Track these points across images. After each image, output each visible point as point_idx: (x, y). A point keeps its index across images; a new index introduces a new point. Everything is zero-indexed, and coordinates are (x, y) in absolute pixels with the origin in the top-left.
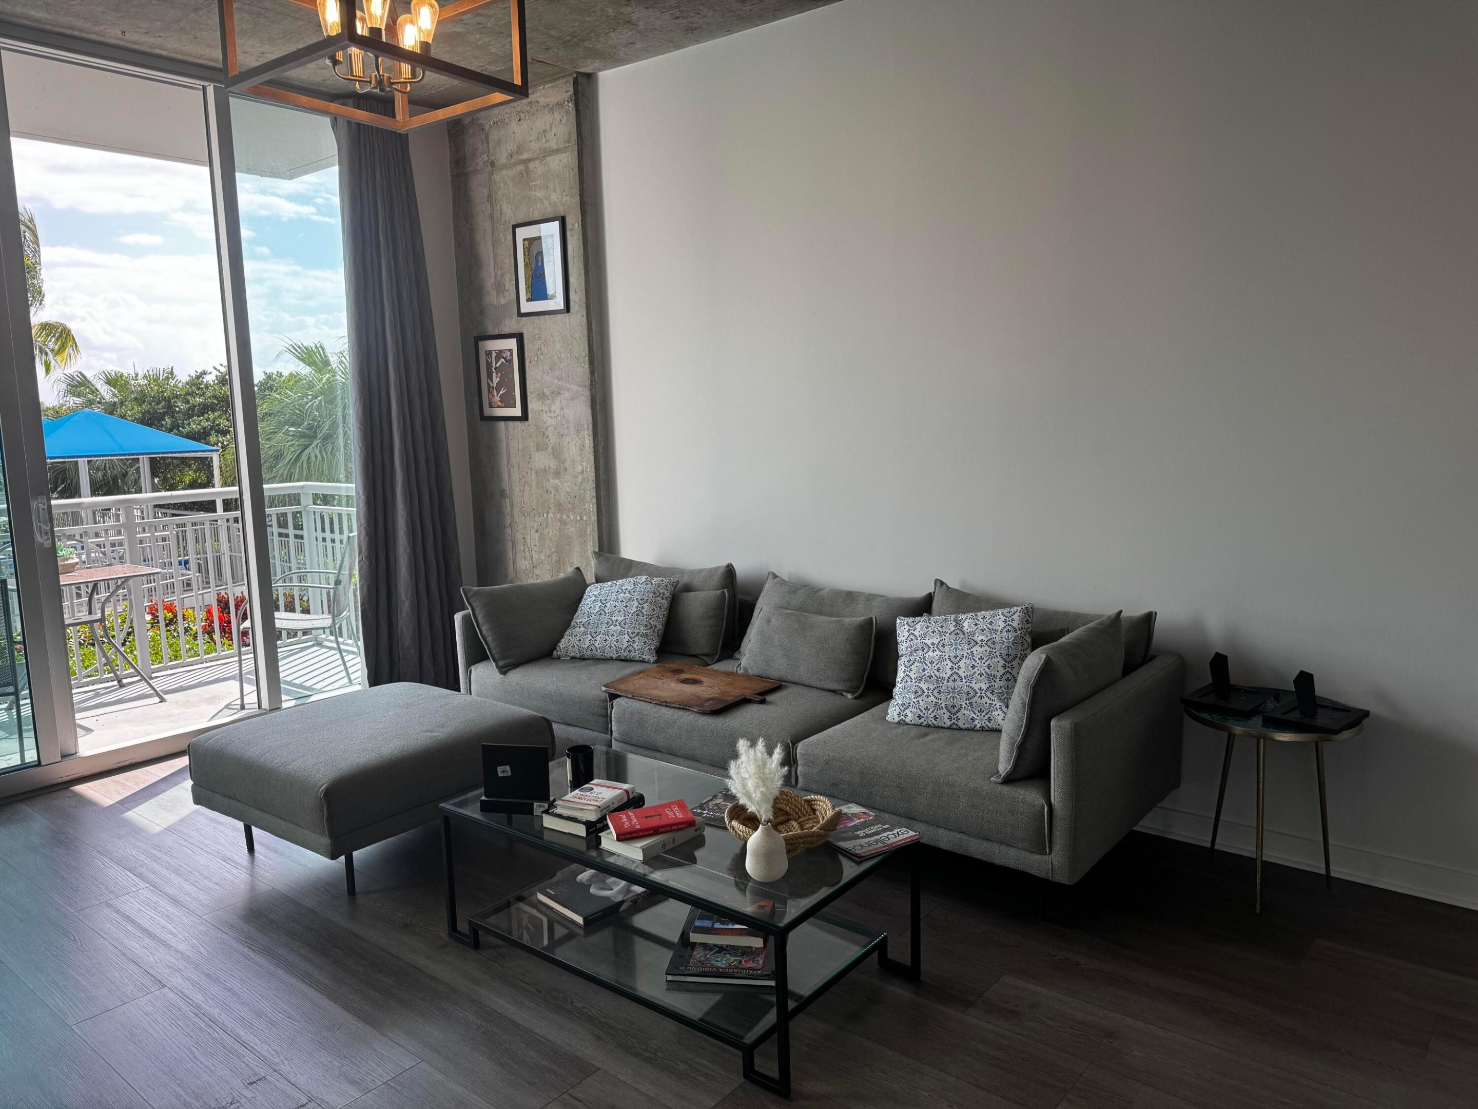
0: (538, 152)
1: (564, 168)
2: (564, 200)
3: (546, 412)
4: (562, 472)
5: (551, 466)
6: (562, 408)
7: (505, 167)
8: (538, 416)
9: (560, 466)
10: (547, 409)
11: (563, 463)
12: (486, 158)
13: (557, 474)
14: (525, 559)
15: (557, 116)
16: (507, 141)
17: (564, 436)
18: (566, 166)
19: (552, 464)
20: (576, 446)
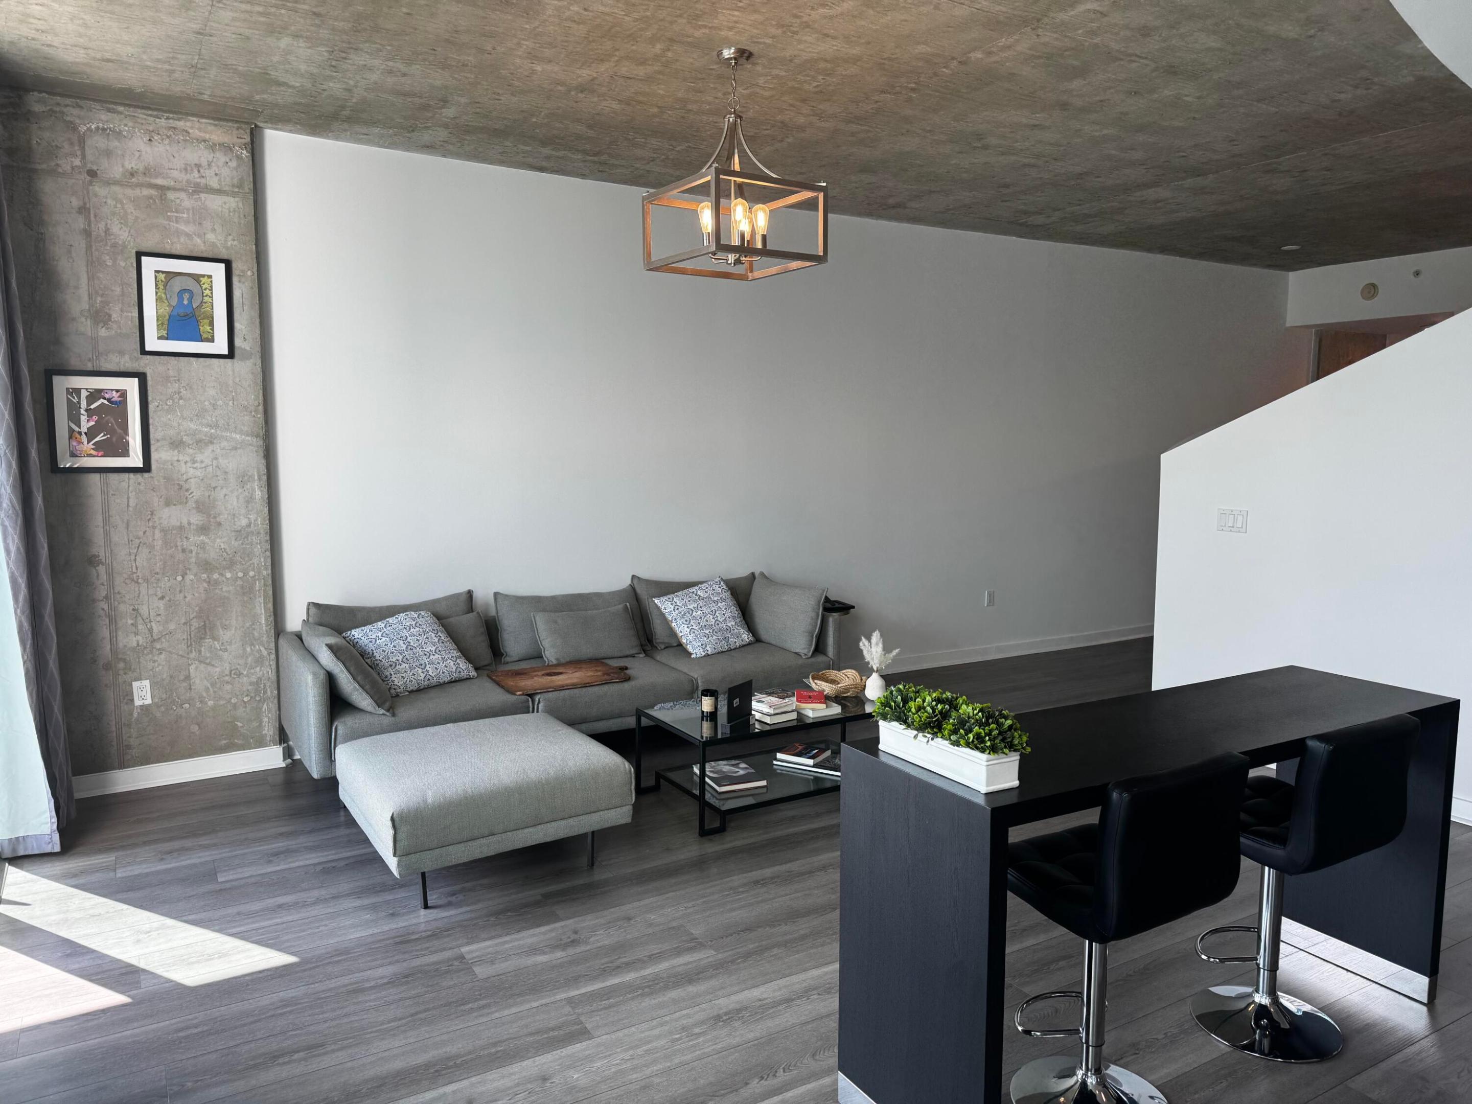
0: (184, 183)
1: (230, 212)
2: (229, 243)
3: (186, 463)
4: (213, 527)
5: (192, 521)
6: (216, 459)
7: (117, 183)
8: (170, 467)
9: (210, 521)
10: (188, 459)
11: (215, 517)
12: (77, 162)
13: (204, 529)
14: (136, 634)
15: (221, 157)
16: (123, 156)
17: (219, 488)
18: (234, 211)
19: (196, 519)
20: (238, 498)
